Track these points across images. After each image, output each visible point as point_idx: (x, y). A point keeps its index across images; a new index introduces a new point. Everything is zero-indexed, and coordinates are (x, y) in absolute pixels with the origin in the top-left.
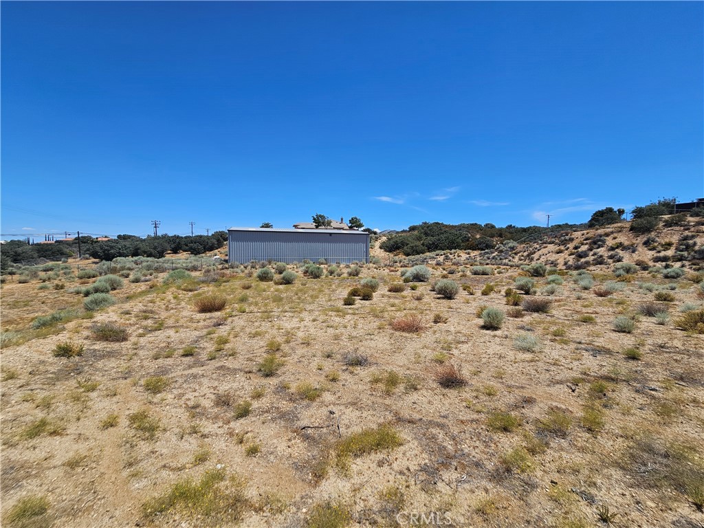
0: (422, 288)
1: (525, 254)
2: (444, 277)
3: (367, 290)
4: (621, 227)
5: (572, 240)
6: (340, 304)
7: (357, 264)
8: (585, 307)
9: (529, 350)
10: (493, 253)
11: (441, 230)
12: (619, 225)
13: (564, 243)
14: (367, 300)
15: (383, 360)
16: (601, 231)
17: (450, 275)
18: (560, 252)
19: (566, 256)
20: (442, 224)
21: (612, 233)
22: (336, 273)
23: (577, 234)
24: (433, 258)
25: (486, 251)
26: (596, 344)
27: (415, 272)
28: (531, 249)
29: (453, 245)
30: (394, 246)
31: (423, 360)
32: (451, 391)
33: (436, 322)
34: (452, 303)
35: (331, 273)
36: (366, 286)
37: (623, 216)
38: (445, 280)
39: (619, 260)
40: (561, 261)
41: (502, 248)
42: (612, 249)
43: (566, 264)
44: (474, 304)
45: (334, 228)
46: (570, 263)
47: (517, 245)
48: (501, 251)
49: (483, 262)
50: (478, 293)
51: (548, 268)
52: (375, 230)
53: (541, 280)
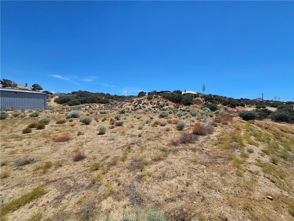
0: (75, 121)
1: (120, 105)
2: (88, 115)
3: (41, 124)
4: (145, 98)
5: (133, 101)
6: (20, 134)
7: (38, 110)
8: (133, 123)
9: (113, 139)
10: (109, 105)
11: (88, 94)
12: (145, 97)
13: (131, 102)
14: (41, 129)
15: (45, 158)
16: (141, 99)
17: (90, 114)
18: (130, 105)
19: (132, 106)
20: (88, 92)
21: (143, 99)
22: (19, 116)
23: (135, 99)
24: (84, 107)
25: (107, 104)
26: (133, 134)
27: (73, 113)
28: (122, 104)
29: (93, 101)
30: (63, 100)
31: (68, 152)
32: (79, 162)
33: (78, 135)
34: (88, 126)
35: (16, 116)
36: (41, 122)
37: (146, 94)
38: (88, 116)
39: (145, 108)
40: (130, 108)
41: (112, 103)
42: (143, 104)
43: (132, 109)
44: (98, 126)
45: (20, 89)
46: (133, 109)
47: (117, 102)
48: (112, 104)
49: (105, 108)
50: (100, 121)
51: (127, 110)
52: (51, 92)
53: (123, 115)
